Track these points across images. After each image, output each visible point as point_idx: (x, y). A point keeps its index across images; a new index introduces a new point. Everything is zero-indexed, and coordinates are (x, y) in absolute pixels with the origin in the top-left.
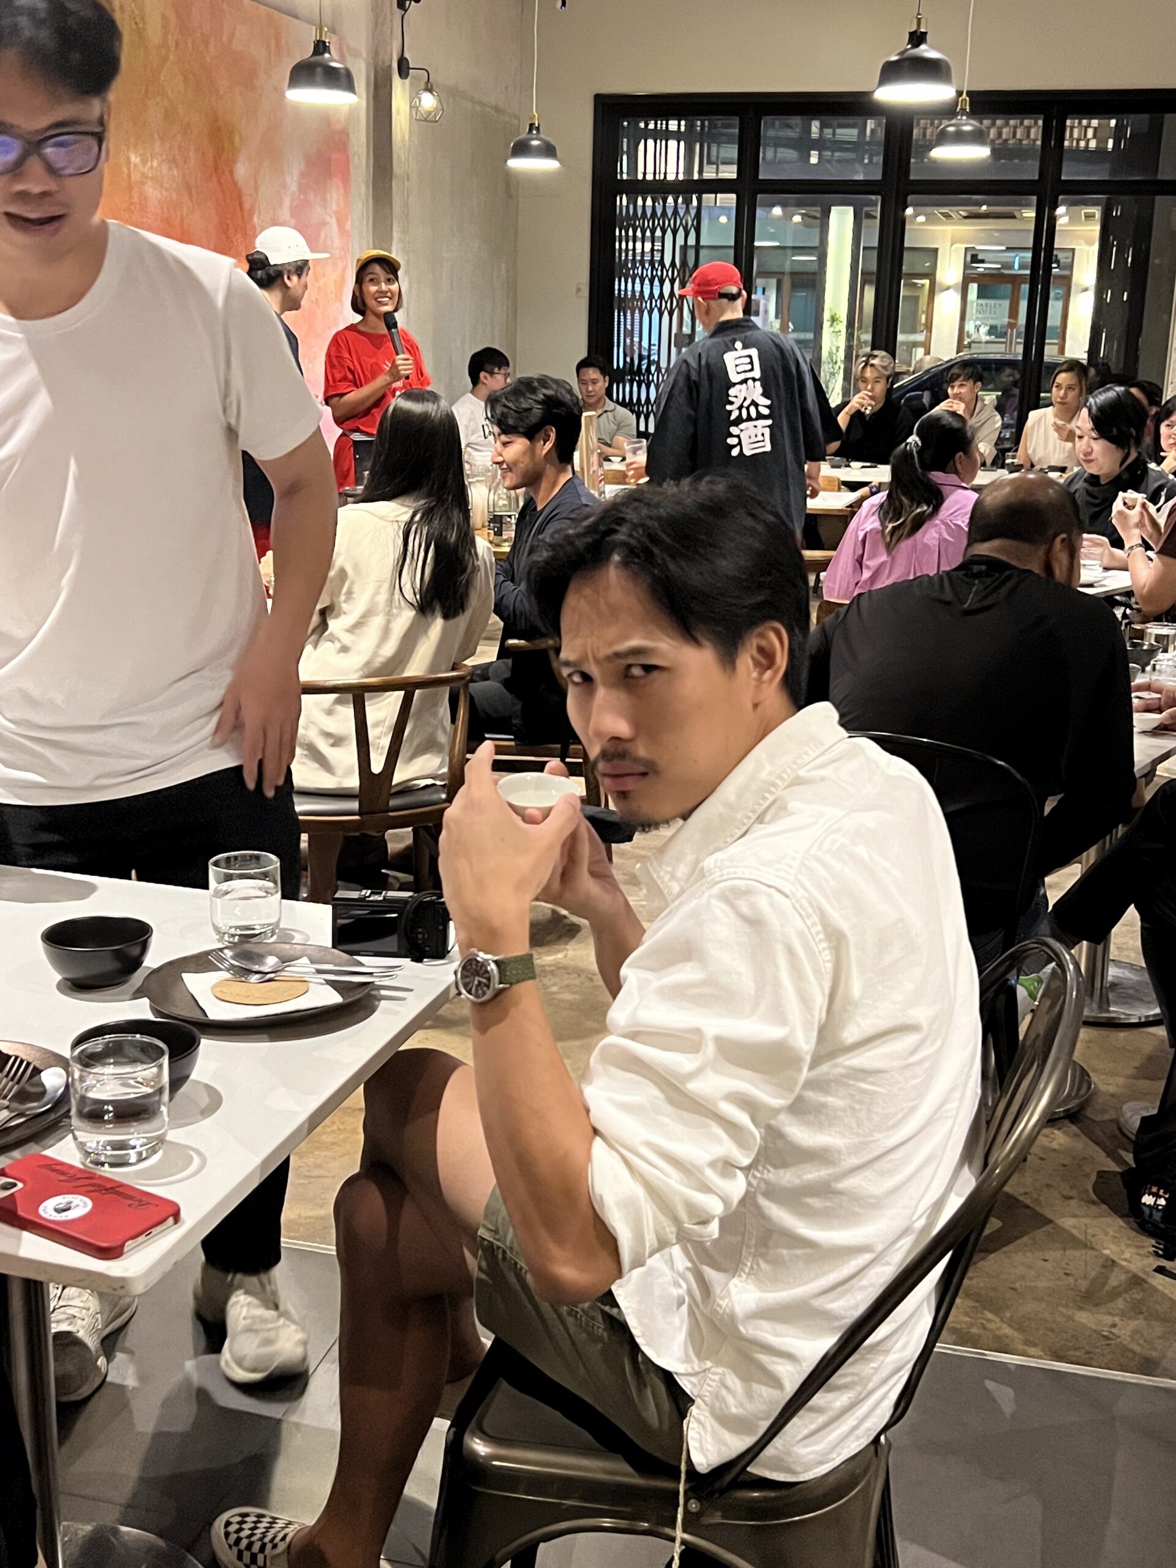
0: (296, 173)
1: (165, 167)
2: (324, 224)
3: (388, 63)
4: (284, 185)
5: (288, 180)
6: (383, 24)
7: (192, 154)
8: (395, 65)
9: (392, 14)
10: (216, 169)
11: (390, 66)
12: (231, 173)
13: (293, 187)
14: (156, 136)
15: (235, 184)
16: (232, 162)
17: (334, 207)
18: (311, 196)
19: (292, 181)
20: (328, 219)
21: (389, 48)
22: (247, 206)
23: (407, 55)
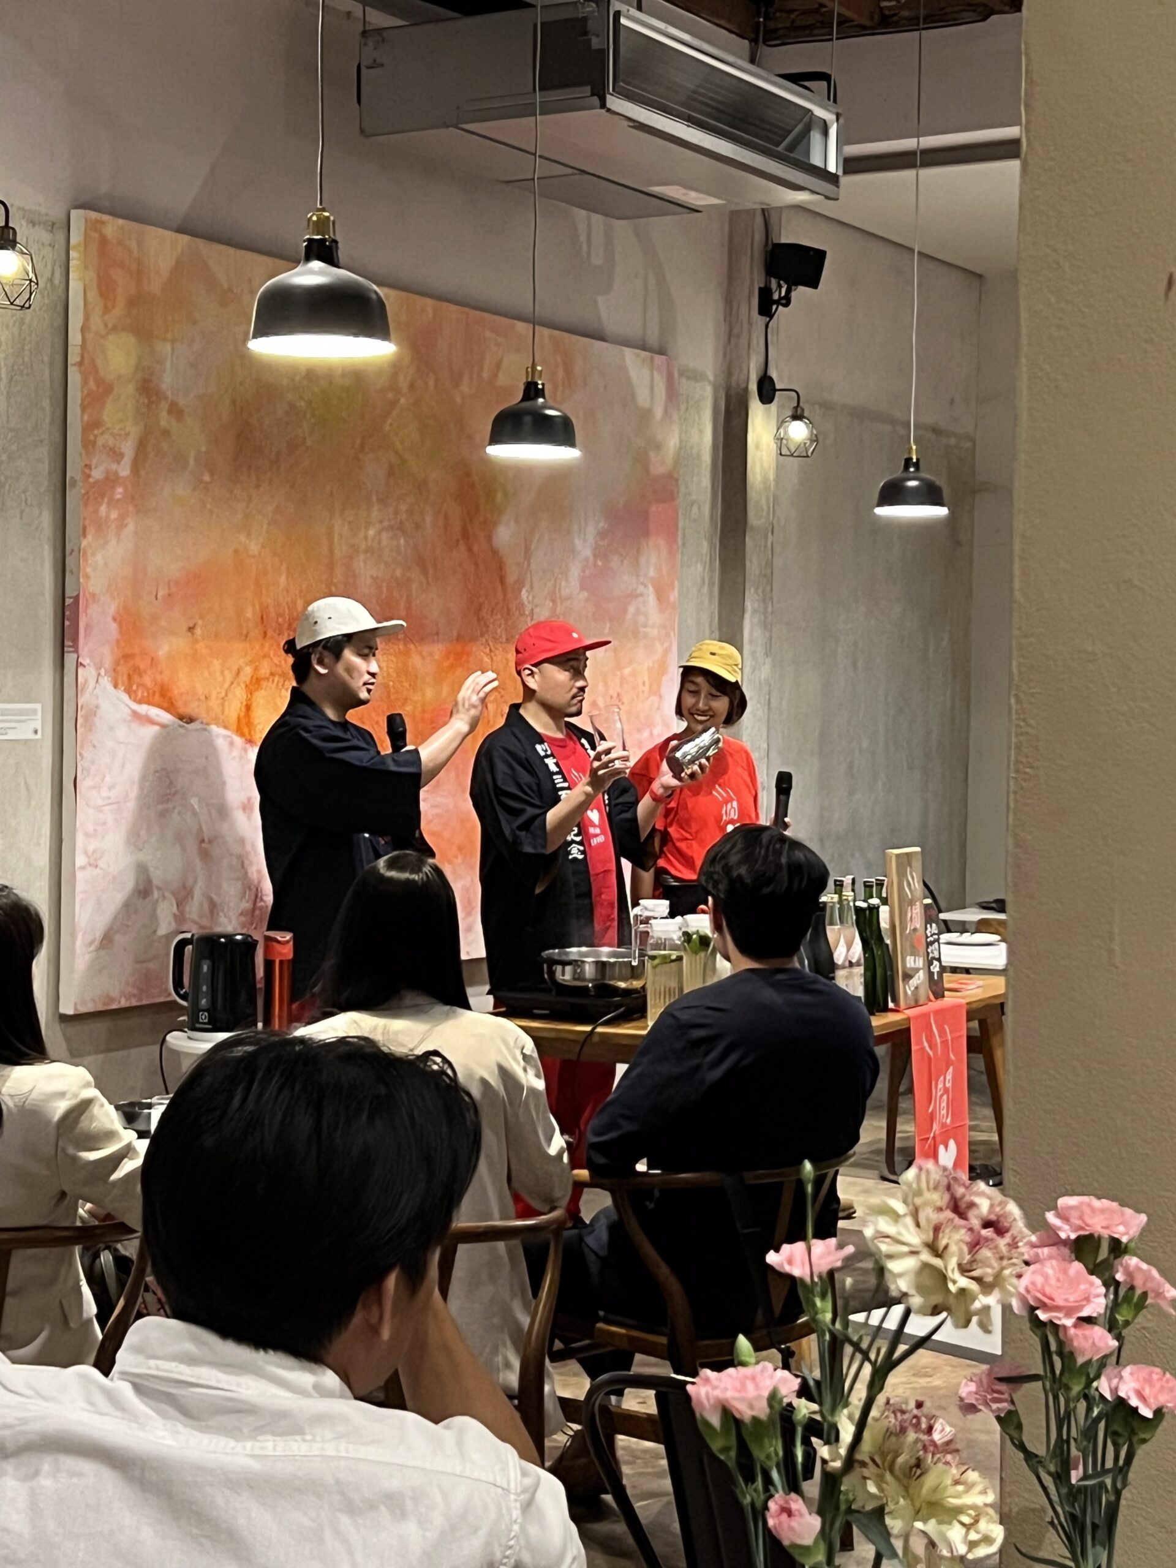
0: (591, 531)
1: (385, 536)
2: (634, 596)
3: (743, 386)
4: (573, 551)
5: (578, 543)
6: (738, 336)
7: (429, 519)
8: (753, 387)
9: (750, 324)
10: (465, 533)
11: (746, 390)
12: (489, 539)
13: (587, 552)
14: (374, 498)
15: (495, 553)
16: (489, 526)
17: (652, 573)
18: (615, 561)
19: (584, 544)
20: (641, 589)
21: (745, 366)
22: (511, 578)
23: (773, 374)
